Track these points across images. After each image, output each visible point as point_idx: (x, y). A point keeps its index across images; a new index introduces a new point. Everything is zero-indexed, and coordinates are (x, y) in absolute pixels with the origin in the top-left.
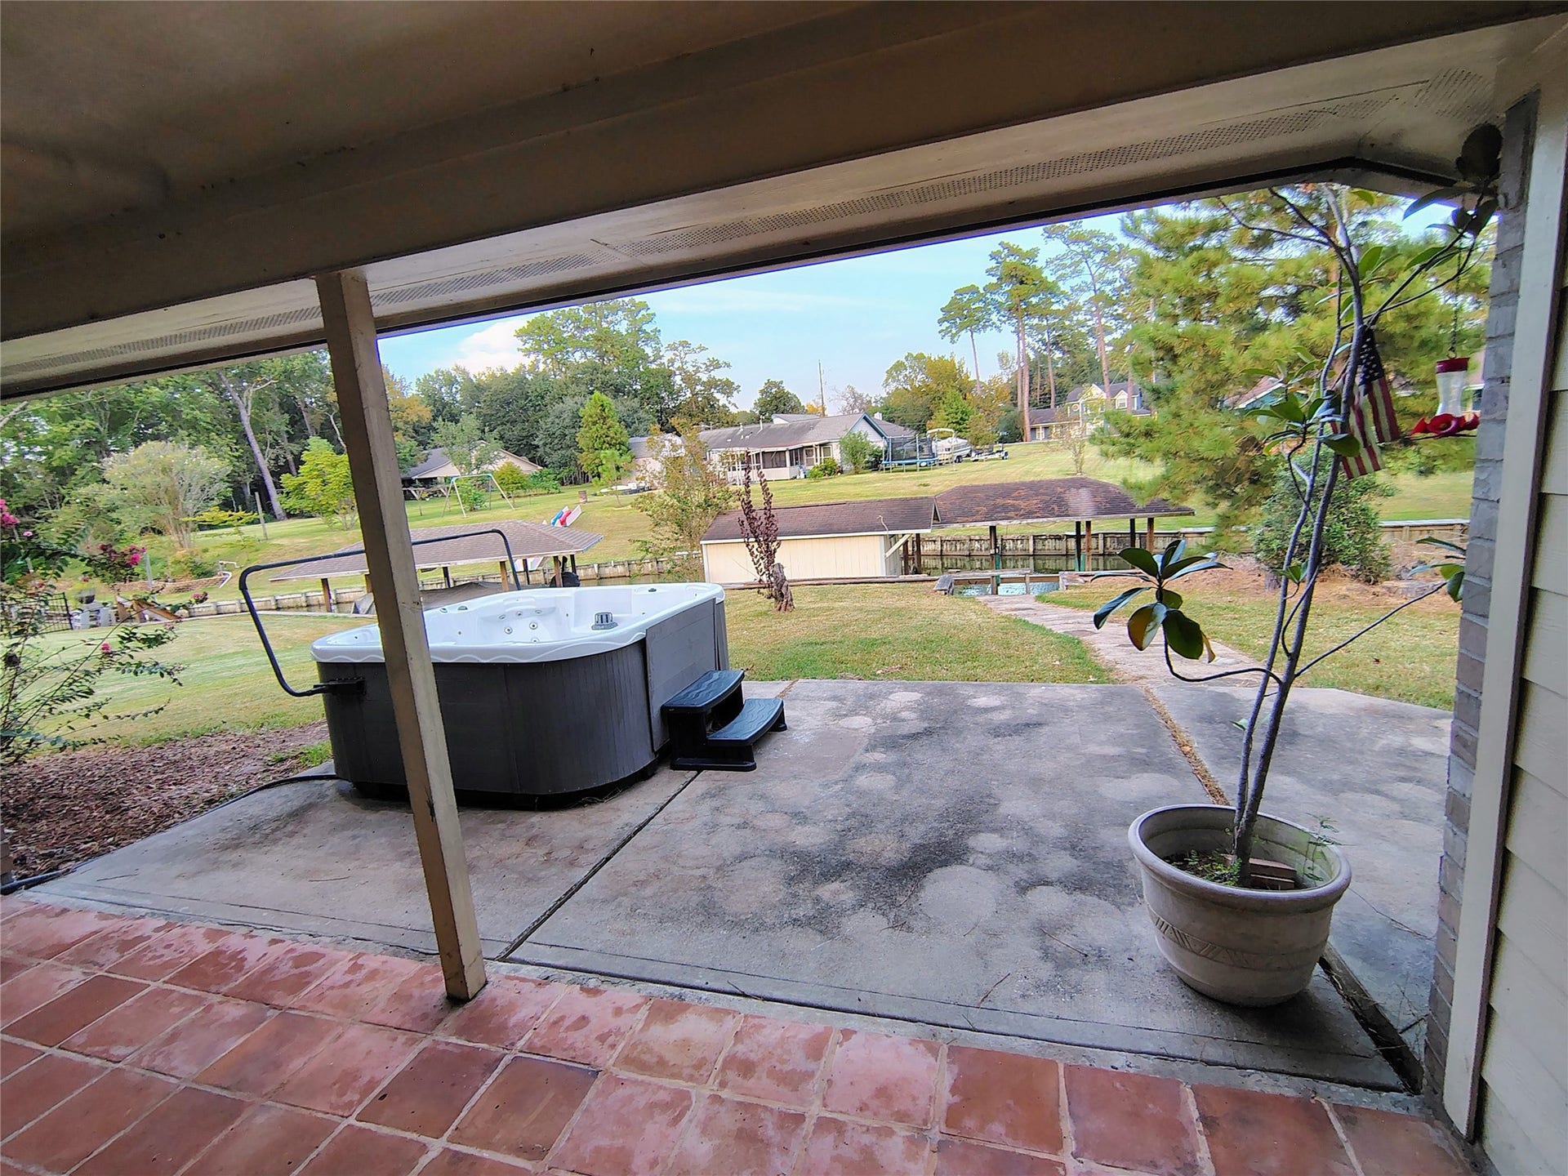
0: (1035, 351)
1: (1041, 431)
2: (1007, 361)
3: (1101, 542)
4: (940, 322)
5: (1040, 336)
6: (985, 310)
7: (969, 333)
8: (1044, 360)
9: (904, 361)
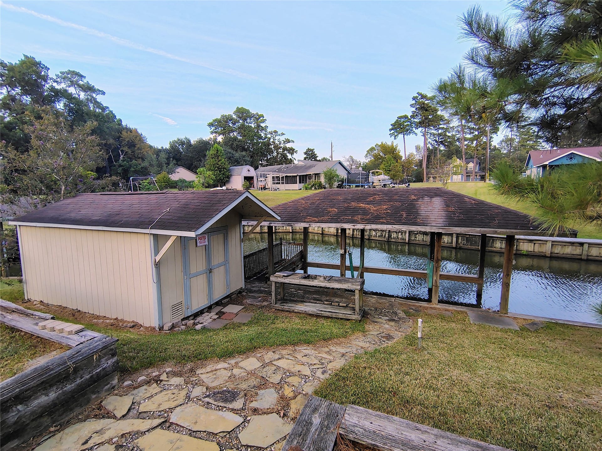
0: (432, 146)
1: (431, 179)
2: (420, 149)
3: (454, 239)
4: (391, 130)
5: (435, 138)
6: (411, 126)
7: (403, 135)
8: (436, 149)
9: (375, 147)
